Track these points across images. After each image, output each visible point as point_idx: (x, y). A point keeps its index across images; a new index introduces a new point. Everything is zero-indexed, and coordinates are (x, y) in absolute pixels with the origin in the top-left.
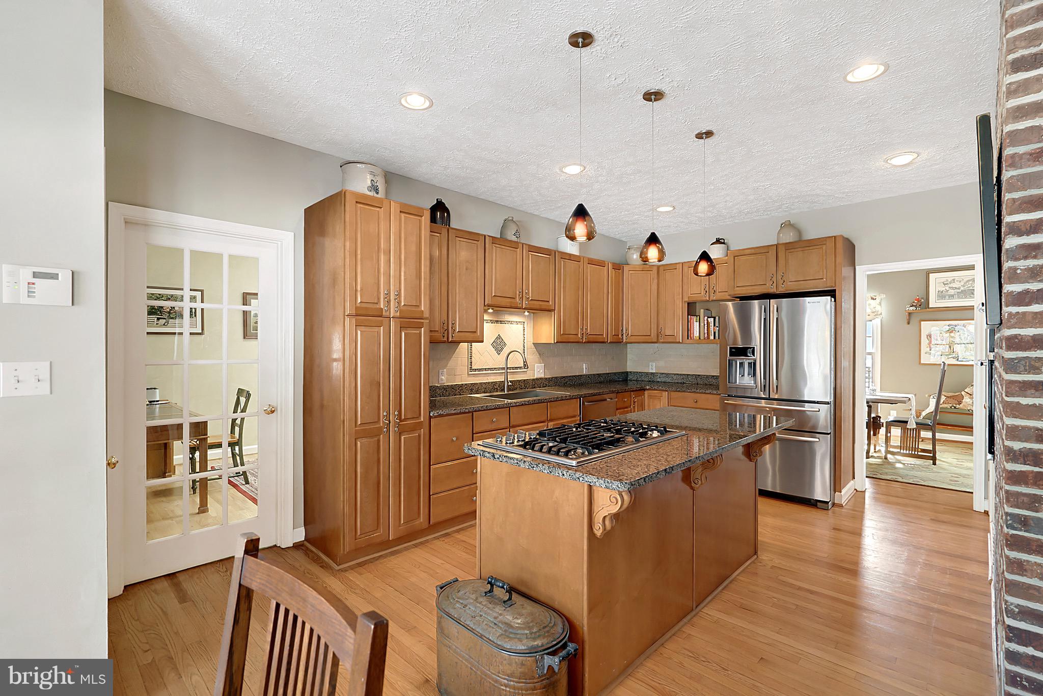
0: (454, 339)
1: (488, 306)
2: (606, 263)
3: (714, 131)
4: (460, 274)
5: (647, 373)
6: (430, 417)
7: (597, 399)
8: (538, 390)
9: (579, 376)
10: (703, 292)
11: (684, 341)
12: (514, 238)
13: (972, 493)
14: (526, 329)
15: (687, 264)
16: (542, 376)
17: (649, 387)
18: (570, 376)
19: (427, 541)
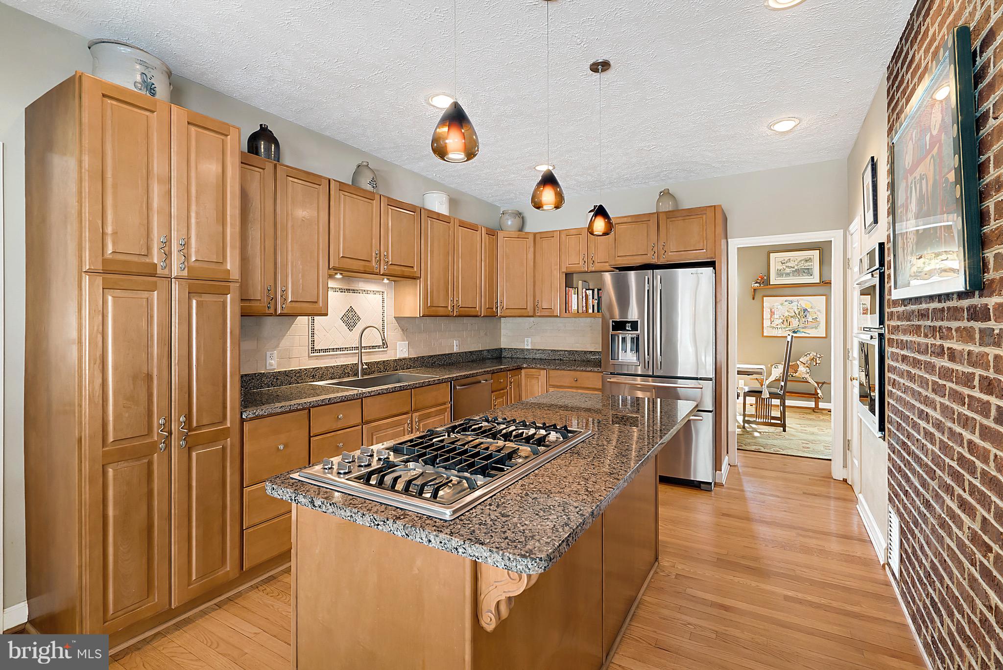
0: (285, 311)
1: (335, 269)
2: (480, 227)
3: (611, 63)
4: (293, 226)
5: (522, 350)
6: (242, 421)
7: (471, 382)
8: (400, 373)
9: (449, 354)
10: (581, 262)
11: (561, 316)
12: (369, 188)
13: (830, 460)
14: (385, 300)
15: (565, 232)
16: (406, 355)
17: (526, 366)
18: (439, 355)
19: (239, 594)
